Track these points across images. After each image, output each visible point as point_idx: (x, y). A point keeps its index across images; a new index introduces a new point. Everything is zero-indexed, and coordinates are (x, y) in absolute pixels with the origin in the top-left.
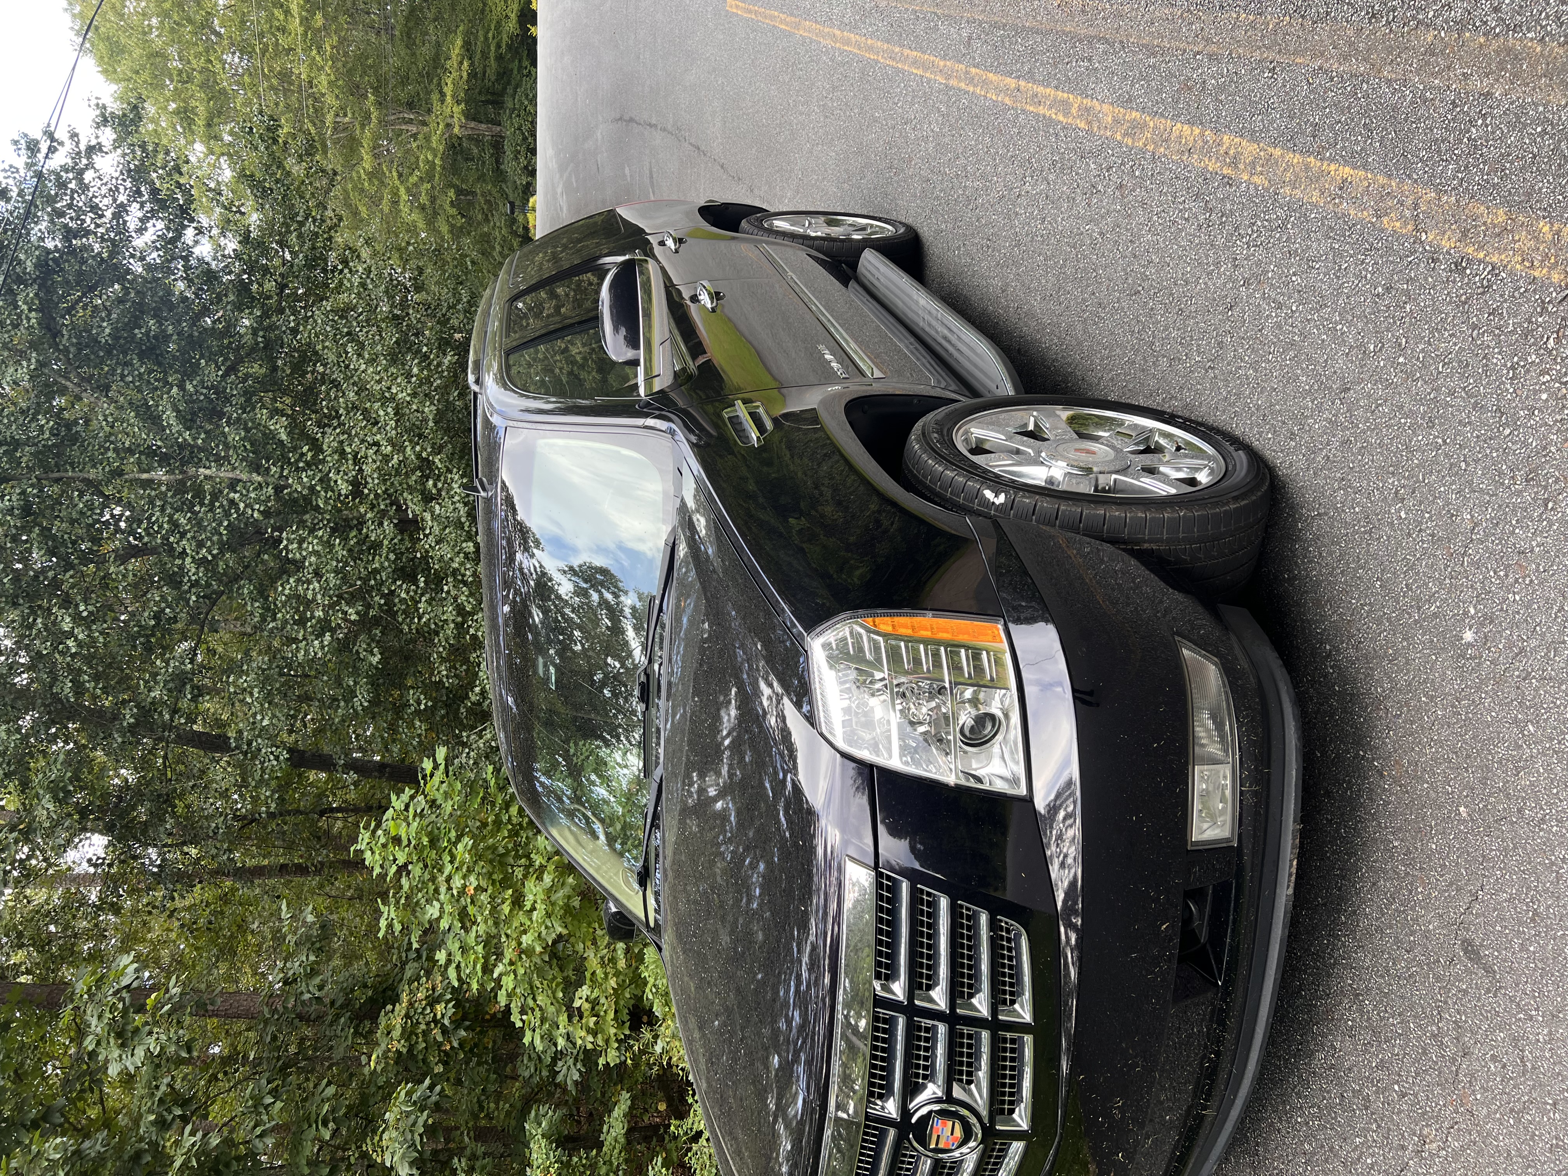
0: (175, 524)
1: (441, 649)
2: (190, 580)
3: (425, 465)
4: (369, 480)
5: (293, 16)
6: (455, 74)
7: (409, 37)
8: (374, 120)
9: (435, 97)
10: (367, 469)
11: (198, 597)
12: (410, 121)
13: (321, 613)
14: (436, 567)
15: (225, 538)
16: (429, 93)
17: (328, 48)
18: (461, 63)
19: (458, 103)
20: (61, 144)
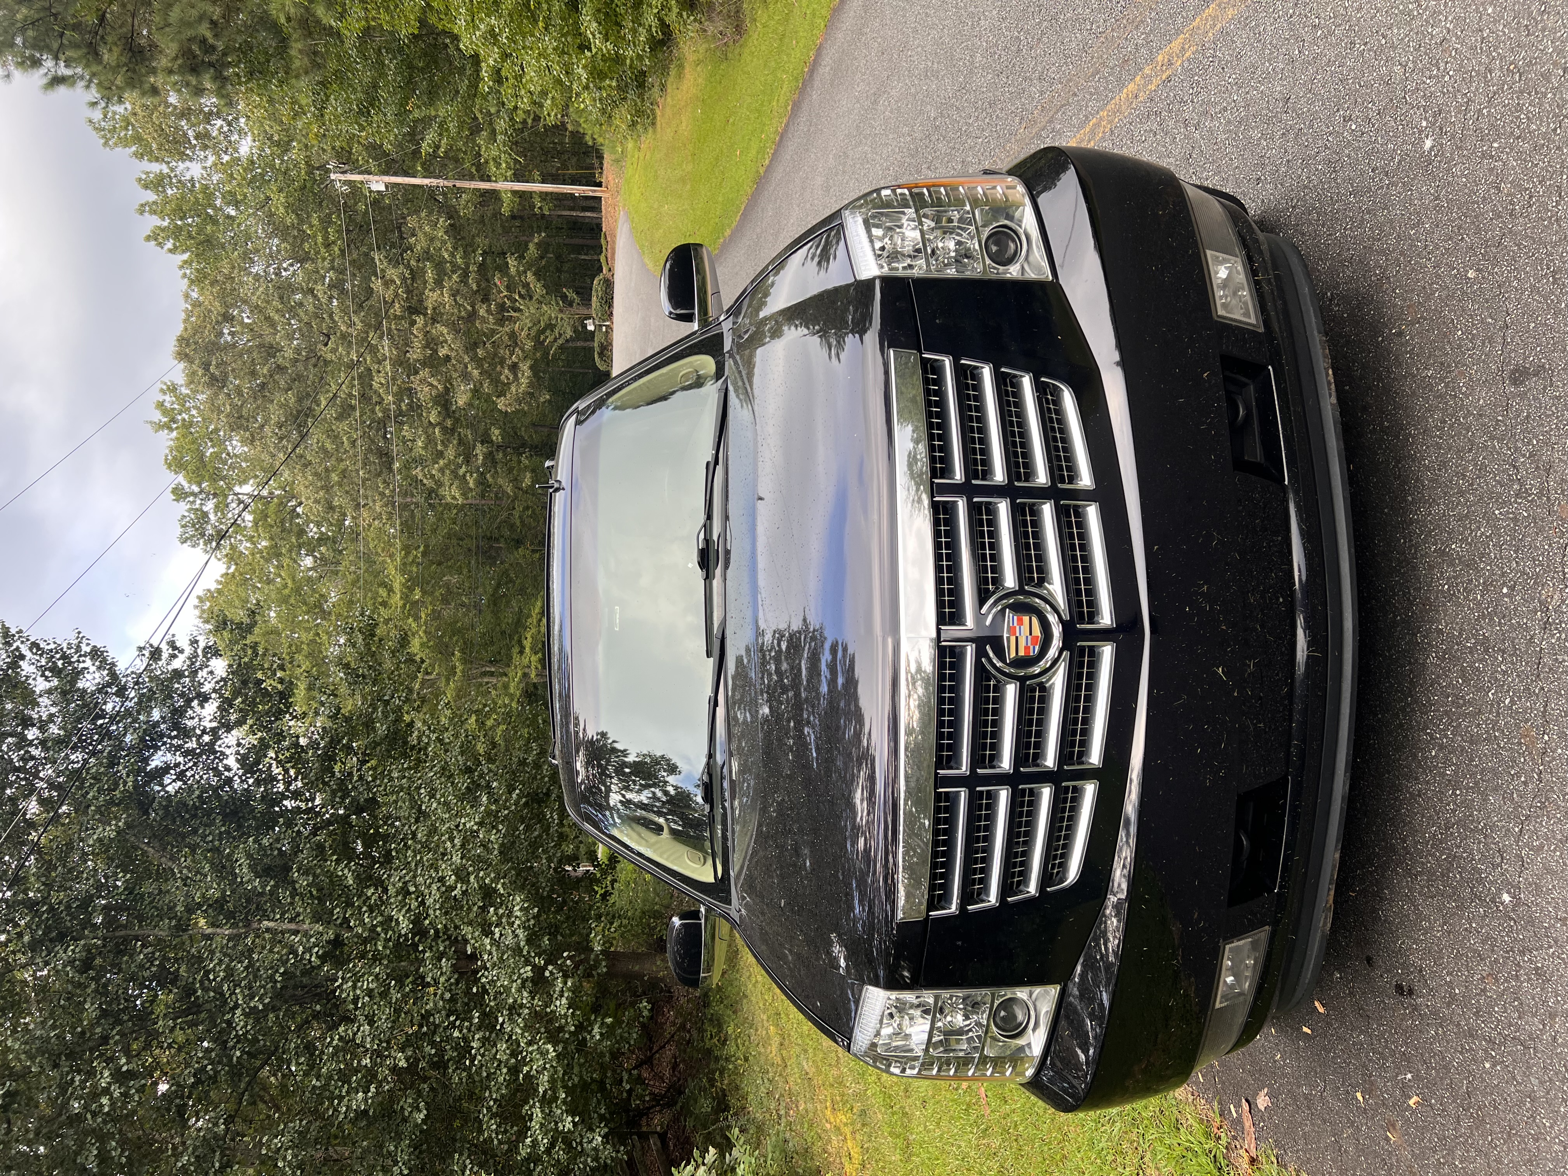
0: (230, 972)
1: (492, 1103)
2: (237, 1036)
3: (488, 893)
4: (431, 912)
5: (394, 592)
6: (533, 630)
7: (495, 605)
8: (459, 673)
9: (516, 650)
10: (429, 902)
11: (243, 1052)
12: (492, 674)
13: (368, 1061)
14: (492, 1004)
15: (279, 985)
16: (509, 648)
17: (423, 616)
18: (540, 620)
19: (536, 653)
20: (182, 651)
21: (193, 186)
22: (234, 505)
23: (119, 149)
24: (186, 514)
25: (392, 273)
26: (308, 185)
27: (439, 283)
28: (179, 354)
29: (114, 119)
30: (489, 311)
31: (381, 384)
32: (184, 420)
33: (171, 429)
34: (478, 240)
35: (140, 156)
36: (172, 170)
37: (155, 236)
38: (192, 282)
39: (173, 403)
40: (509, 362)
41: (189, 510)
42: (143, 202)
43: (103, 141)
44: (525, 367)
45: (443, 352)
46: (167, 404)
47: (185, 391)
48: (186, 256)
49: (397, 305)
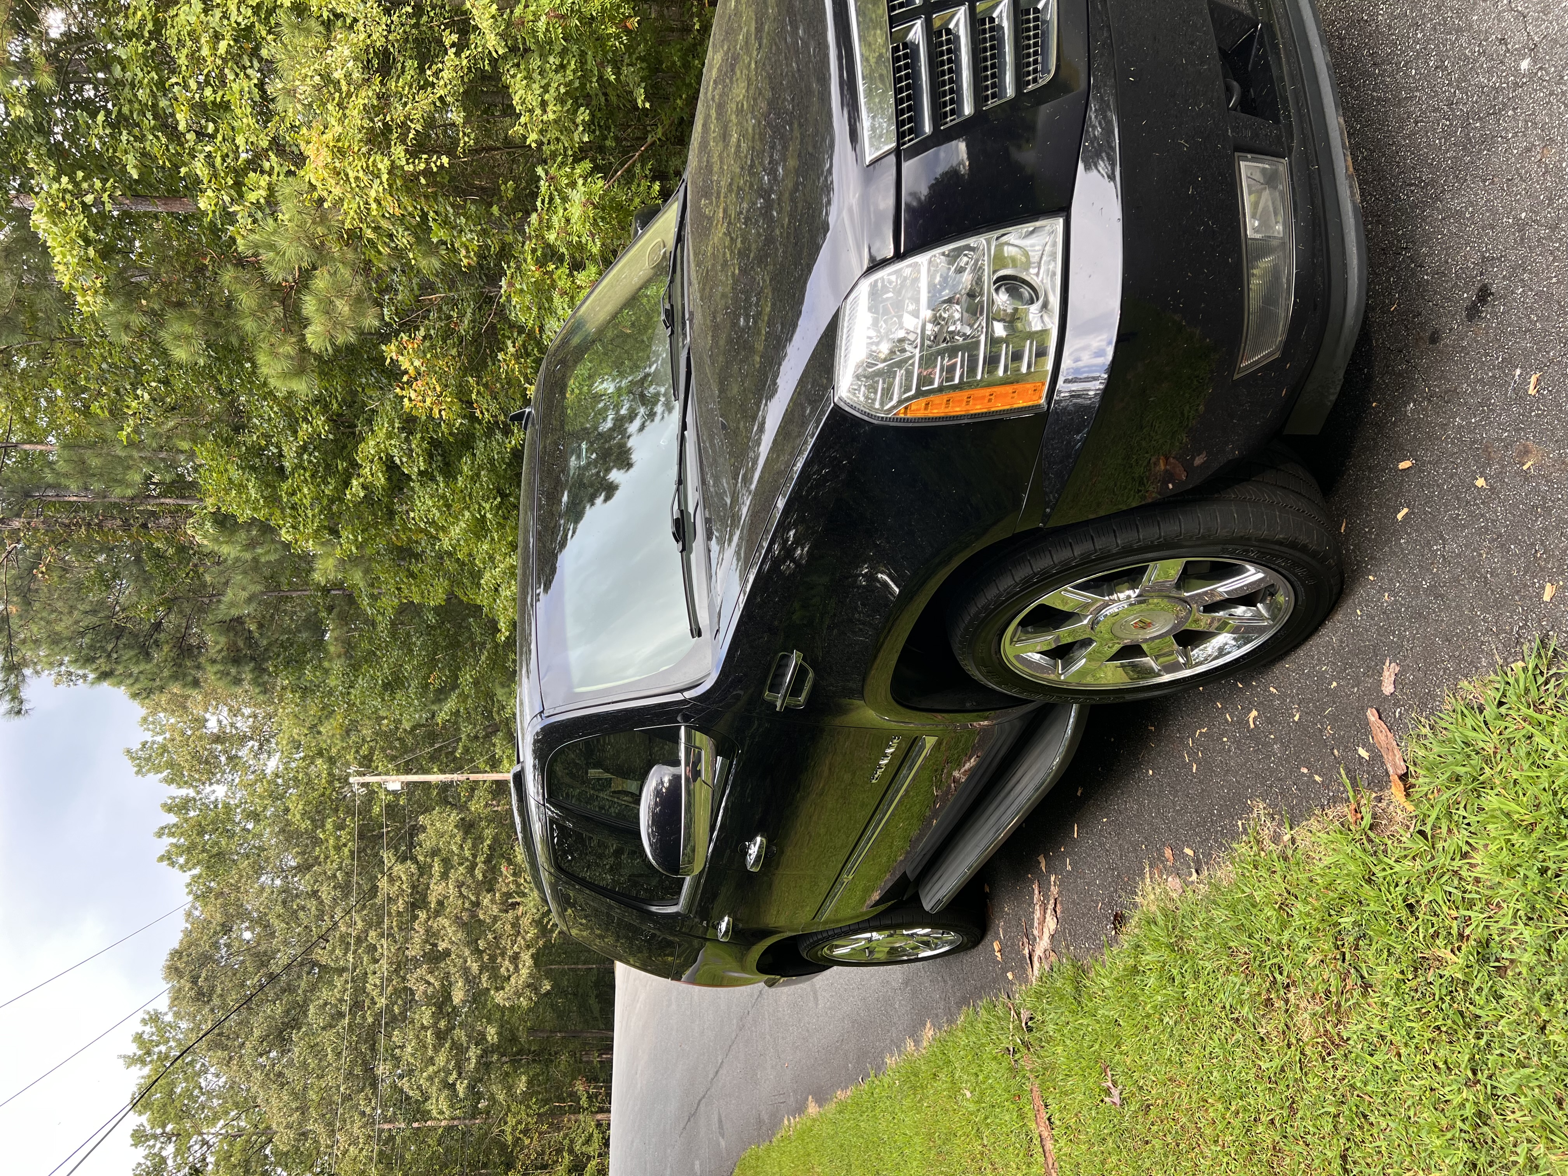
21: (216, 807)
22: (197, 1147)
23: (151, 775)
24: (143, 1161)
25: (399, 869)
26: (327, 793)
27: (445, 876)
28: (169, 968)
29: (152, 748)
30: (493, 901)
31: (375, 985)
32: (161, 1052)
33: (143, 1063)
34: (487, 831)
35: (170, 781)
36: (198, 793)
37: (168, 858)
38: (197, 897)
39: (153, 1034)
40: (510, 953)
41: (146, 1157)
42: (164, 825)
43: (136, 769)
44: (526, 958)
45: (442, 946)
46: (146, 1036)
47: (169, 1018)
48: (197, 871)
49: (401, 901)
